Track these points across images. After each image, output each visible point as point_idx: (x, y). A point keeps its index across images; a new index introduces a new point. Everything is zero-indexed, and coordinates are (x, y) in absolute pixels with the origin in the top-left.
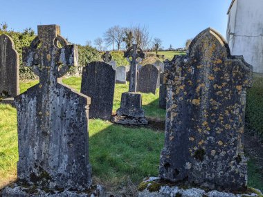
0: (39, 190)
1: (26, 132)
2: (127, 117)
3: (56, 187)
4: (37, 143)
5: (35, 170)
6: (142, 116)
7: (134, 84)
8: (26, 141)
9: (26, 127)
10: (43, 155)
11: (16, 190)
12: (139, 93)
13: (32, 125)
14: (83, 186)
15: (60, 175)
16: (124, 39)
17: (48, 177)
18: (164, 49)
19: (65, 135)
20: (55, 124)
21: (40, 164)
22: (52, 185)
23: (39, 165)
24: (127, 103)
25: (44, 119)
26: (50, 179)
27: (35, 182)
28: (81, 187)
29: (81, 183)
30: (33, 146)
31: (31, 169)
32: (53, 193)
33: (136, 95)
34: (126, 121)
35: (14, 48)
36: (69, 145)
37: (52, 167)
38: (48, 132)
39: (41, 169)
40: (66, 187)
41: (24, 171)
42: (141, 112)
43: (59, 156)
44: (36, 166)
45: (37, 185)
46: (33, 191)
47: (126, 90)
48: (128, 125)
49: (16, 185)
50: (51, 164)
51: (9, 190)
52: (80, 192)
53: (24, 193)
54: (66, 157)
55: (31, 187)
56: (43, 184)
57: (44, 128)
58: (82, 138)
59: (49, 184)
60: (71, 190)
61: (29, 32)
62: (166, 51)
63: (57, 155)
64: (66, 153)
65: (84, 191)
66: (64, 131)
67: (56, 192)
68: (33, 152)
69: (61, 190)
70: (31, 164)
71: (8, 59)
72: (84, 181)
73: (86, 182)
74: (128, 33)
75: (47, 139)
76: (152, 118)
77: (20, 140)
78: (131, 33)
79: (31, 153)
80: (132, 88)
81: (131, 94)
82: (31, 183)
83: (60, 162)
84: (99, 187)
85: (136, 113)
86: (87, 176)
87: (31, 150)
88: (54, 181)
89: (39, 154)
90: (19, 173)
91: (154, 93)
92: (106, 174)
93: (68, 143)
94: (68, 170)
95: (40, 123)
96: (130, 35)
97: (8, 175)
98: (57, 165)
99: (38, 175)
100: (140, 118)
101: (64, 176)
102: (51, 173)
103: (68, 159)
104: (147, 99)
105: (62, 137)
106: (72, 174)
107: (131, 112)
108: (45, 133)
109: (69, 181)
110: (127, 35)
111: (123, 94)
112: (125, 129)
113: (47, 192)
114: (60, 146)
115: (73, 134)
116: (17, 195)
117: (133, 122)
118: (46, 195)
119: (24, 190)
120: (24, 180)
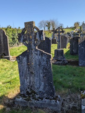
0: (32, 99)
1: (23, 73)
2: (58, 60)
3: (39, 97)
4: (28, 78)
5: (28, 90)
7: (60, 45)
8: (23, 77)
9: (23, 70)
10: (32, 83)
11: (21, 99)
13: (25, 69)
14: (52, 96)
15: (40, 92)
18: (65, 28)
19: (41, 73)
20: (36, 68)
22: (37, 96)
23: (30, 87)
24: (57, 54)
25: (31, 66)
26: (36, 94)
27: (29, 95)
28: (51, 97)
30: (27, 79)
31: (26, 89)
32: (38, 100)
33: (61, 50)
34: (58, 62)
36: (44, 78)
37: (36, 88)
38: (33, 72)
39: (31, 89)
40: (44, 97)
41: (23, 91)
42: (64, 58)
43: (39, 83)
44: (29, 88)
45: (30, 97)
46: (28, 100)
48: (59, 64)
49: (20, 97)
50: (36, 87)
52: (51, 99)
53: (25, 101)
54: (43, 83)
56: (33, 96)
57: (31, 70)
58: (50, 73)
59: (35, 96)
60: (46, 98)
61: (9, 27)
63: (38, 82)
64: (42, 81)
65: (53, 99)
66: (41, 71)
67: (40, 100)
68: (27, 82)
69: (42, 99)
70: (26, 87)
72: (52, 94)
73: (54, 95)
74: (48, 23)
75: (33, 75)
77: (20, 76)
78: (49, 23)
79: (26, 82)
80: (59, 47)
81: (59, 50)
82: (27, 96)
83: (40, 86)
84: (59, 96)
85: (62, 58)
86: (53, 92)
87: (26, 81)
88: (38, 95)
89: (30, 82)
90: (21, 91)
93: (43, 77)
94: (44, 89)
95: (29, 68)
96: (49, 24)
97: (15, 92)
98: (38, 87)
99: (30, 92)
100: (64, 60)
101: (42, 92)
102: (36, 91)
103: (44, 84)
105: (40, 74)
106: (46, 91)
107: (59, 58)
108: (32, 73)
109: (45, 94)
111: (55, 50)
114: (39, 78)
115: (45, 72)
116: (22, 102)
117: (61, 62)
118: (35, 101)
119: (24, 99)
120: (24, 95)
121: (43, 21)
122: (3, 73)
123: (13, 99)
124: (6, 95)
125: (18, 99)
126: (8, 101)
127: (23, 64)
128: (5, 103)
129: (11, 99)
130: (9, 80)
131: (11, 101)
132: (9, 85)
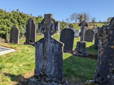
0: (42, 81)
1: (38, 57)
2: (79, 52)
3: (49, 80)
4: (42, 62)
5: (41, 73)
6: (86, 52)
8: (38, 61)
9: (39, 55)
10: (44, 67)
11: (34, 80)
12: (85, 42)
13: (41, 54)
14: (60, 81)
15: (51, 75)
16: (78, 18)
18: (97, 22)
19: (53, 59)
20: (49, 54)
21: (43, 70)
24: (79, 46)
26: (47, 76)
27: (41, 77)
28: (59, 81)
29: (59, 80)
30: (41, 63)
32: (48, 82)
33: (83, 43)
34: (79, 54)
35: (34, 23)
38: (47, 57)
39: (43, 72)
40: (53, 81)
41: (37, 73)
42: (86, 50)
43: (51, 67)
44: (42, 71)
45: (42, 79)
46: (40, 81)
47: (79, 40)
48: (80, 56)
49: (34, 78)
50: (48, 71)
51: (31, 80)
52: (59, 83)
53: (37, 81)
54: (54, 68)
55: (40, 79)
56: (44, 79)
57: (46, 55)
58: (60, 60)
59: (46, 79)
60: (55, 82)
61: (40, 16)
62: (98, 23)
63: (50, 67)
64: (53, 66)
65: (60, 83)
66: (53, 57)
67: (49, 82)
69: (51, 82)
70: (40, 70)
72: (61, 79)
73: (62, 80)
75: (46, 60)
76: (91, 53)
77: (36, 60)
78: (82, 15)
79: (40, 65)
80: (82, 39)
81: (81, 42)
82: (39, 77)
83: (51, 70)
84: (67, 82)
85: (83, 51)
86: (62, 77)
87: (40, 64)
88: (48, 78)
89: (43, 66)
90: (35, 73)
91: (92, 42)
92: (70, 77)
93: (55, 62)
94: (54, 73)
95: (44, 53)
97: (31, 74)
99: (42, 75)
100: (85, 53)
101: (52, 76)
102: (48, 74)
104: (89, 44)
105: (52, 60)
106: (56, 75)
107: (81, 50)
108: (45, 58)
109: (55, 78)
110: (80, 16)
111: (78, 42)
112: (78, 58)
113: (45, 82)
114: (51, 63)
115: (56, 59)
116: (34, 82)
117: (82, 54)
118: (45, 83)
119: (37, 80)
120: (37, 76)
121: (75, 14)
122: (26, 57)
123: (28, 79)
124: (23, 75)
125: (32, 79)
126: (23, 80)
127: (39, 49)
128: (20, 81)
129: (26, 79)
130: (29, 63)
131: (26, 80)
132: (27, 67)
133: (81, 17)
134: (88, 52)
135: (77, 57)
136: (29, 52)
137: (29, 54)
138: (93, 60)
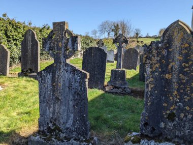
0: (53, 139)
1: (44, 97)
2: (115, 87)
3: (65, 137)
4: (52, 106)
5: (51, 125)
6: (127, 87)
7: (120, 63)
8: (45, 104)
9: (45, 94)
10: (56, 114)
11: (37, 138)
12: (124, 69)
13: (48, 92)
14: (84, 137)
15: (67, 129)
16: (113, 30)
17: (60, 130)
19: (71, 100)
20: (64, 92)
21: (54, 121)
22: (62, 135)
24: (115, 77)
25: (57, 89)
27: (50, 133)
28: (82, 138)
29: (82, 135)
30: (50, 107)
31: (48, 124)
32: (63, 141)
33: (122, 71)
35: (36, 38)
36: (74, 108)
37: (62, 123)
38: (60, 98)
39: (55, 124)
40: (72, 137)
41: (43, 125)
42: (125, 84)
43: (67, 115)
44: (51, 122)
45: (52, 135)
46: (49, 140)
47: (114, 67)
48: (116, 93)
49: (38, 135)
50: (62, 121)
51: (33, 138)
52: (82, 141)
53: (43, 141)
54: (72, 115)
55: (48, 136)
56: (56, 135)
57: (57, 94)
58: (83, 102)
59: (60, 135)
60: (75, 140)
62: (144, 38)
63: (65, 114)
64: (72, 113)
65: (85, 141)
66: (71, 97)
67: (65, 141)
69: (68, 140)
70: (48, 120)
71: (32, 46)
72: (84, 133)
73: (86, 135)
74: (115, 25)
75: (59, 103)
76: (134, 88)
77: (40, 103)
78: (118, 25)
79: (48, 112)
80: (119, 66)
81: (118, 71)
82: (48, 134)
83: (68, 120)
84: (95, 138)
85: (122, 84)
86: (87, 130)
87: (48, 110)
88: (63, 133)
89: (54, 113)
90: (40, 126)
91: (135, 69)
92: (101, 129)
93: (74, 106)
94: (73, 125)
95: (54, 91)
97: (32, 128)
98: (65, 121)
99: (52, 128)
100: (125, 88)
101: (70, 130)
102: (62, 127)
103: (74, 117)
104: (130, 74)
105: (70, 102)
106: (76, 128)
107: (118, 84)
108: (57, 99)
109: (74, 133)
110: (115, 27)
111: (112, 70)
112: (114, 96)
113: (59, 140)
114: (68, 108)
115: (77, 99)
116: (38, 142)
117: (119, 91)
118: (58, 142)
119: (43, 139)
120: (43, 132)
121: (107, 22)
122: (23, 99)
123: (27, 138)
124: (17, 131)
126: (19, 139)
127: (46, 85)
128: (13, 143)
129: (24, 138)
130: (28, 110)
131: (23, 140)
132: (26, 117)
133: (117, 27)
134: (129, 87)
135: (111, 95)
136: (28, 90)
137: (27, 93)
138: (137, 99)
